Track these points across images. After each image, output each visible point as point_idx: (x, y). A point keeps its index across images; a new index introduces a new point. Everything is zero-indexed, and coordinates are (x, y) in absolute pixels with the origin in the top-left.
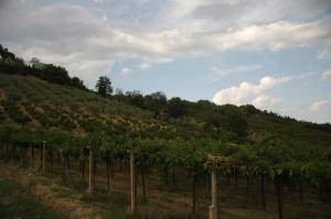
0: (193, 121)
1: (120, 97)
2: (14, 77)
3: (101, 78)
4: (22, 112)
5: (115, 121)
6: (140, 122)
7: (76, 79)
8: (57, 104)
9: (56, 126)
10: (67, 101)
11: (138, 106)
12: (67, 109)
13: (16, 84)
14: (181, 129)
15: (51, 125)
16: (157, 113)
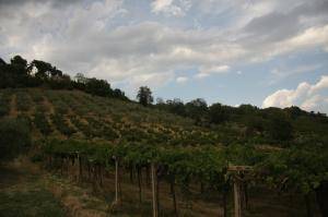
0: (235, 127)
1: (161, 106)
2: (61, 92)
3: (142, 88)
4: (67, 125)
5: (156, 130)
6: (181, 129)
7: (118, 91)
8: (100, 116)
9: (100, 136)
10: (110, 112)
11: (179, 114)
12: (110, 120)
13: (63, 99)
14: (222, 134)
15: (94, 136)
16: (199, 120)
